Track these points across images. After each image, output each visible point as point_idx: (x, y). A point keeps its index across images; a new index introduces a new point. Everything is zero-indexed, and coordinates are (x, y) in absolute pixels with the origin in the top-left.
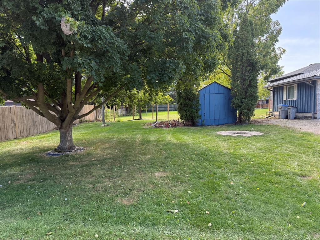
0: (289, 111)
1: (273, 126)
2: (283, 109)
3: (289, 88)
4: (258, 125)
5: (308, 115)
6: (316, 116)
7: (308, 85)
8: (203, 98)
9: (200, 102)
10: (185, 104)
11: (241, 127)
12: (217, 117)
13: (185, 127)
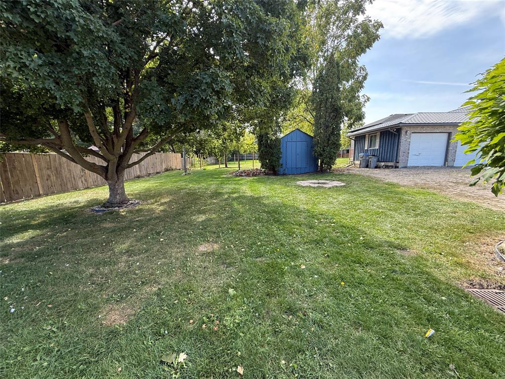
0: (370, 160)
1: (355, 175)
2: (364, 158)
3: (372, 137)
4: (340, 175)
5: (389, 164)
6: (398, 165)
7: (392, 133)
8: (285, 145)
9: (281, 150)
10: (265, 152)
11: (322, 177)
12: (299, 166)
13: (266, 176)
